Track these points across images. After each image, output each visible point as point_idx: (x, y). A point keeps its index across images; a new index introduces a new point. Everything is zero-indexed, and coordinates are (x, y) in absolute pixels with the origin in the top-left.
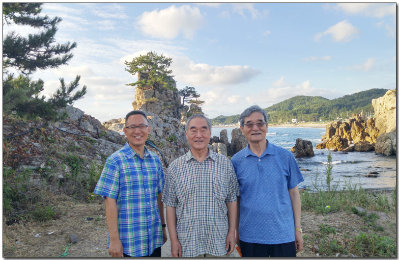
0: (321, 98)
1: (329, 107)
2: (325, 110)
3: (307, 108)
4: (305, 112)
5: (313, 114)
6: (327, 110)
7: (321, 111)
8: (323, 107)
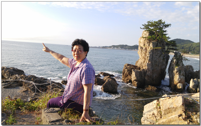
0: (189, 41)
1: (195, 46)
2: (192, 48)
3: (182, 46)
4: (181, 48)
5: (186, 49)
6: (193, 48)
7: (190, 48)
8: (192, 46)
